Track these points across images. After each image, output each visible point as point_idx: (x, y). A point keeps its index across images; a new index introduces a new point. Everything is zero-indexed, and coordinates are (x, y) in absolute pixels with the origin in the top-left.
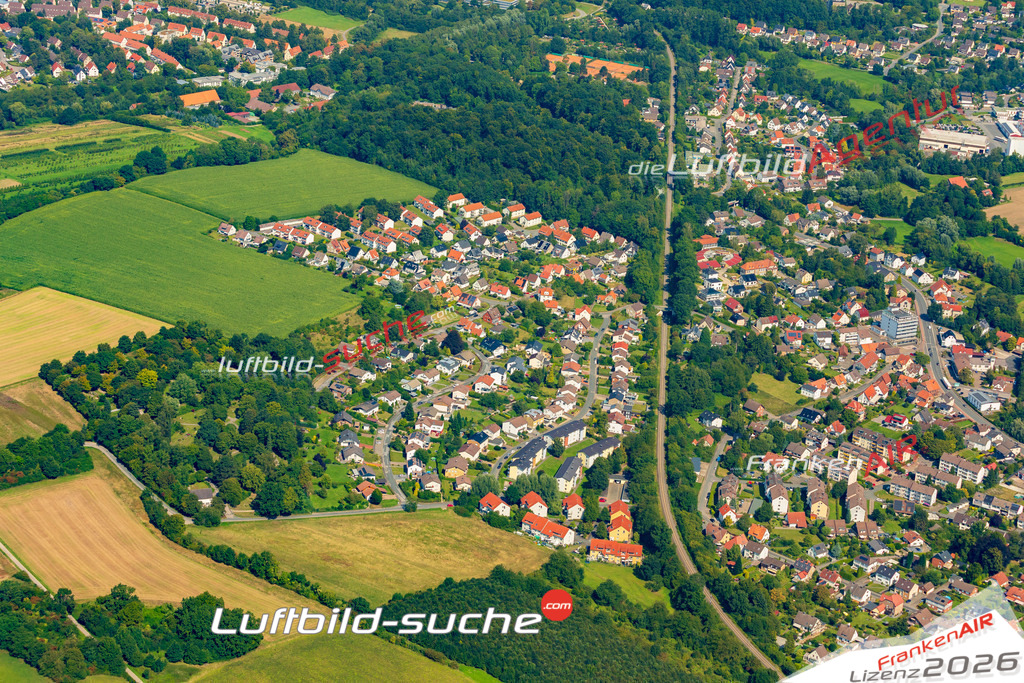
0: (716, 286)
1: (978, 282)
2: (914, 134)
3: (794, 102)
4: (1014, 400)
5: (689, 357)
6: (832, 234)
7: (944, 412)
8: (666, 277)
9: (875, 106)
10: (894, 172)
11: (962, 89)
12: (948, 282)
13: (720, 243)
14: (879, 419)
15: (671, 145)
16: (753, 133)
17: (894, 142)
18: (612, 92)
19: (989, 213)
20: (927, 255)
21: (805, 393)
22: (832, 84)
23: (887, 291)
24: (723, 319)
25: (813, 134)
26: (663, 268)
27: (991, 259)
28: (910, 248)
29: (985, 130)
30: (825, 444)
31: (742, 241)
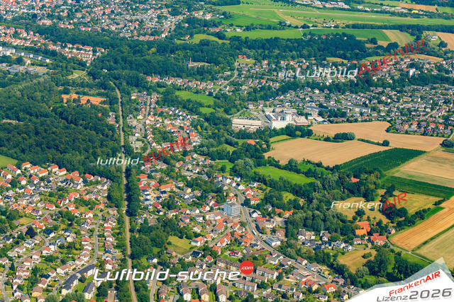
0: (148, 197)
1: (264, 187)
2: (229, 121)
3: (175, 110)
4: (286, 239)
5: (139, 231)
6: (198, 170)
7: (256, 247)
8: (125, 195)
9: (211, 110)
10: (223, 139)
11: (248, 100)
12: (251, 188)
13: (148, 177)
14: (227, 253)
15: (122, 133)
16: (158, 126)
17: (221, 126)
18: (93, 111)
19: (266, 155)
20: (241, 176)
21: (193, 244)
22: (191, 101)
23: (225, 194)
24: (153, 212)
25: (185, 124)
26: (124, 191)
27: (269, 176)
28: (233, 174)
29: (260, 118)
30: (204, 267)
31: (158, 175)
